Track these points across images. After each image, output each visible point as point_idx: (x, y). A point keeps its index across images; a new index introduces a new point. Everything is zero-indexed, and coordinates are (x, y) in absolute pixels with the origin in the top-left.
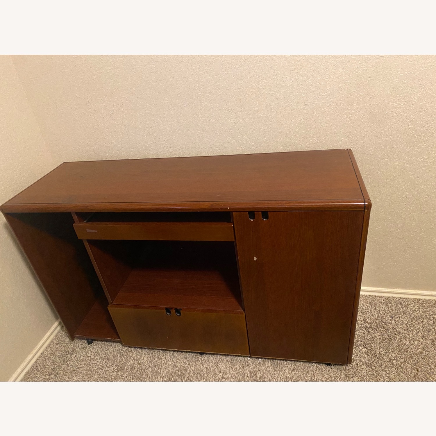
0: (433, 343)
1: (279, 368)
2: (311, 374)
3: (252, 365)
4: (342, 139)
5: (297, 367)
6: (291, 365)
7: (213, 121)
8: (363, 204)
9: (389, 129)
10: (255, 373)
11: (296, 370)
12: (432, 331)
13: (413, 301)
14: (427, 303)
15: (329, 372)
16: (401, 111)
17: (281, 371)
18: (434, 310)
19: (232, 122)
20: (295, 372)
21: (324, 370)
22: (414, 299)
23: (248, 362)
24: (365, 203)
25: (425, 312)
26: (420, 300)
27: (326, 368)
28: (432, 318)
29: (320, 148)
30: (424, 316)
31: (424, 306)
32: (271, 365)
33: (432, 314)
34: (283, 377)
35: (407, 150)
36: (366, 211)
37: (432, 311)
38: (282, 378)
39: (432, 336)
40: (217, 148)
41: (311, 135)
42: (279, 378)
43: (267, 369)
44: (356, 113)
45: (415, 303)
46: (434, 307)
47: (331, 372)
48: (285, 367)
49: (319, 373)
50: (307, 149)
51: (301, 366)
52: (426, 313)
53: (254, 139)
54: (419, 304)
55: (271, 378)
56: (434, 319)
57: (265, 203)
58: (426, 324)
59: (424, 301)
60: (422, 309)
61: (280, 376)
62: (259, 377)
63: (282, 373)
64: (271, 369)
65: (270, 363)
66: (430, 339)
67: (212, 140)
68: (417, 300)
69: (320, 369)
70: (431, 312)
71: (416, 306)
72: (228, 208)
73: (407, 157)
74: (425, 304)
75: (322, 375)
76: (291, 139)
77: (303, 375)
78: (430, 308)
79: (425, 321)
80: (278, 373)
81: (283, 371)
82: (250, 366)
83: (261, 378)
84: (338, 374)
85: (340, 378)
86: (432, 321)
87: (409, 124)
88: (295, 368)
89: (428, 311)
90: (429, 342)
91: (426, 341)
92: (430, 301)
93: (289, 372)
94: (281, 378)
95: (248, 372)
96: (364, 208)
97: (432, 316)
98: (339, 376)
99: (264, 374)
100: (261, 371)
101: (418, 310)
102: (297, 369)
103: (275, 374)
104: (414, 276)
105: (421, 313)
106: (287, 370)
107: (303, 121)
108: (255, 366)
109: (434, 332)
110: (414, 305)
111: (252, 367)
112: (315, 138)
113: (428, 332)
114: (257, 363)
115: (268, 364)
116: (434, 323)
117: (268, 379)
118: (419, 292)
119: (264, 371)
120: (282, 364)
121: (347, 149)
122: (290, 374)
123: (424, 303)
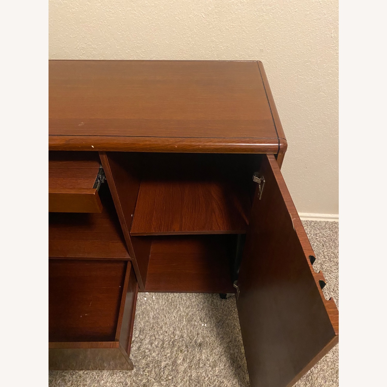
0: (322, 267)
1: (173, 306)
2: (206, 310)
3: (145, 305)
4: (251, 47)
5: (192, 303)
6: (185, 301)
7: (81, 7)
8: (278, 145)
9: (308, 36)
10: (148, 313)
11: (190, 307)
12: (321, 254)
13: (306, 224)
14: (318, 225)
15: (224, 305)
16: (325, 13)
17: (175, 309)
18: (324, 232)
19: (107, 11)
20: (190, 309)
21: (219, 304)
22: (307, 221)
23: (141, 301)
24: (279, 144)
25: (316, 234)
26: (312, 222)
27: (221, 302)
28: (322, 241)
29: (225, 57)
30: (314, 239)
31: (315, 228)
32: (165, 303)
33: (322, 237)
34: (177, 315)
35: (325, 66)
36: (280, 154)
37: (322, 233)
38: (176, 317)
39: (321, 259)
40: (90, 48)
41: (213, 38)
42: (173, 317)
43: (160, 307)
44: (272, 11)
45: (307, 225)
46: (324, 229)
47: (226, 306)
48: (180, 304)
49: (214, 308)
50: (208, 58)
51: (196, 302)
52: (317, 236)
53: (140, 40)
54: (311, 227)
55: (164, 318)
56: (323, 241)
57: (146, 141)
58: (316, 247)
59: (315, 223)
60: (313, 231)
61: (174, 314)
62: (152, 317)
63: (176, 311)
64: (165, 307)
65: (164, 301)
66: (319, 263)
67: (83, 37)
68: (309, 222)
69: (215, 304)
70: (321, 235)
71: (308, 229)
72: (92, 146)
73: (323, 75)
74: (316, 227)
75: (217, 310)
76: (189, 42)
77: (198, 312)
78: (320, 230)
79: (315, 244)
80: (172, 311)
81: (177, 309)
82: (143, 305)
83: (154, 319)
84: (233, 308)
85: (234, 311)
86: (322, 244)
87: (332, 31)
88: (190, 304)
89: (318, 234)
90: (318, 266)
91: (315, 266)
92: (321, 223)
93: (183, 309)
94: (174, 317)
95: (141, 313)
96: (277, 151)
97: (322, 239)
98: (233, 310)
99: (157, 313)
100: (154, 310)
101: (310, 233)
102: (192, 306)
103: (169, 313)
104: (310, 201)
105: (312, 235)
106: (181, 308)
107: (204, 17)
108: (148, 305)
109: (322, 255)
110: (306, 228)
111: (145, 306)
112: (218, 44)
113: (318, 255)
114: (150, 302)
115: (162, 301)
116: (323, 246)
117: (161, 319)
118: (312, 215)
119: (158, 310)
120: (176, 301)
121: (257, 61)
122: (184, 311)
123: (316, 225)
